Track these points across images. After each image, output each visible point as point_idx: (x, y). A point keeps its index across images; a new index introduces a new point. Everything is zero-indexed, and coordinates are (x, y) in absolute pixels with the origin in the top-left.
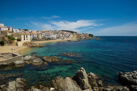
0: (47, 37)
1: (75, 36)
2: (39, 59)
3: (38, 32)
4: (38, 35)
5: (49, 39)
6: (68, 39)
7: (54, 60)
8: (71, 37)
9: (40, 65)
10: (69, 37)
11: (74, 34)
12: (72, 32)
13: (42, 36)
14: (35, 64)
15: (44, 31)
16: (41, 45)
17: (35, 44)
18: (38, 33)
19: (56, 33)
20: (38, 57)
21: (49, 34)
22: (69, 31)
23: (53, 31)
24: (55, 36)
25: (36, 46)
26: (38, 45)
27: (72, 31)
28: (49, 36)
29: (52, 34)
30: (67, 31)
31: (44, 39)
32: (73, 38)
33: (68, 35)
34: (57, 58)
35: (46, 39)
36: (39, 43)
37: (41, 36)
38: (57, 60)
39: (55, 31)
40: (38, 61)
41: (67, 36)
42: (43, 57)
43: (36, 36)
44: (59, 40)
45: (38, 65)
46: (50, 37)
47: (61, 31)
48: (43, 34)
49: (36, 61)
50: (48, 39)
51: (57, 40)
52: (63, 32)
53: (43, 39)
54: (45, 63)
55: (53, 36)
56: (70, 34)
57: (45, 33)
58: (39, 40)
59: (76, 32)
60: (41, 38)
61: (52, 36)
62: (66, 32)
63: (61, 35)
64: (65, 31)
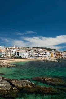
0: (16, 55)
1: (54, 55)
2: (6, 82)
3: (6, 48)
4: (6, 53)
5: (19, 57)
6: (44, 58)
7: (25, 86)
8: (48, 55)
9: (8, 91)
10: (46, 55)
11: (53, 51)
12: (50, 50)
13: (11, 54)
14: (2, 89)
15: (14, 47)
16: (9, 65)
17: (2, 63)
18: (7, 50)
19: (28, 51)
20: (5, 80)
21: (19, 52)
22: (45, 48)
23: (24, 48)
24: (27, 54)
25: (4, 65)
26: (6, 64)
27: (49, 48)
28: (19, 54)
29: (23, 51)
30: (42, 48)
31: (13, 57)
32: (51, 57)
33: (44, 53)
34: (30, 83)
35: (15, 57)
36: (7, 62)
37: (9, 54)
38: (29, 86)
39: (27, 48)
40: (5, 85)
41: (43, 55)
42: (12, 81)
43: (4, 53)
44: (33, 59)
45: (5, 91)
46: (21, 55)
47: (35, 47)
48: (12, 51)
49: (3, 85)
50: (17, 57)
51: (30, 59)
52: (37, 49)
53: (11, 57)
54: (14, 88)
55: (25, 54)
56: (46, 51)
57: (15, 50)
58: (7, 58)
59: (55, 50)
60: (9, 56)
61: (23, 54)
62: (40, 50)
63: (34, 53)
64: (39, 48)
